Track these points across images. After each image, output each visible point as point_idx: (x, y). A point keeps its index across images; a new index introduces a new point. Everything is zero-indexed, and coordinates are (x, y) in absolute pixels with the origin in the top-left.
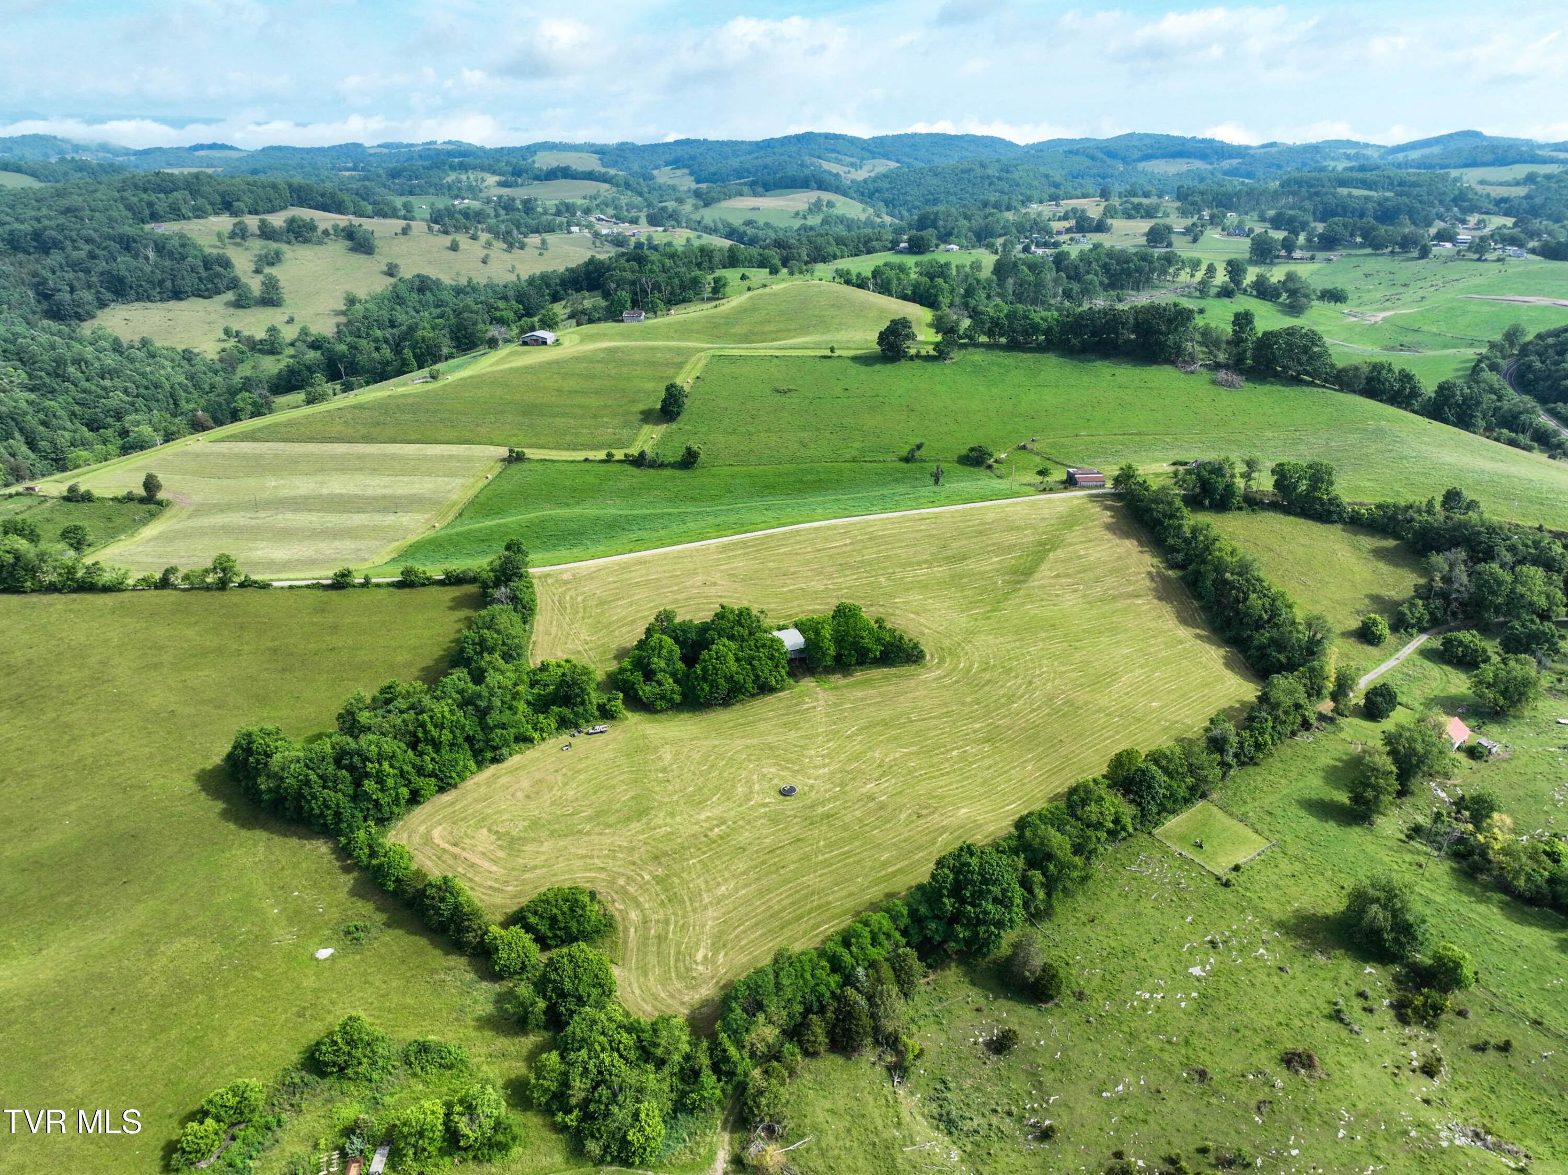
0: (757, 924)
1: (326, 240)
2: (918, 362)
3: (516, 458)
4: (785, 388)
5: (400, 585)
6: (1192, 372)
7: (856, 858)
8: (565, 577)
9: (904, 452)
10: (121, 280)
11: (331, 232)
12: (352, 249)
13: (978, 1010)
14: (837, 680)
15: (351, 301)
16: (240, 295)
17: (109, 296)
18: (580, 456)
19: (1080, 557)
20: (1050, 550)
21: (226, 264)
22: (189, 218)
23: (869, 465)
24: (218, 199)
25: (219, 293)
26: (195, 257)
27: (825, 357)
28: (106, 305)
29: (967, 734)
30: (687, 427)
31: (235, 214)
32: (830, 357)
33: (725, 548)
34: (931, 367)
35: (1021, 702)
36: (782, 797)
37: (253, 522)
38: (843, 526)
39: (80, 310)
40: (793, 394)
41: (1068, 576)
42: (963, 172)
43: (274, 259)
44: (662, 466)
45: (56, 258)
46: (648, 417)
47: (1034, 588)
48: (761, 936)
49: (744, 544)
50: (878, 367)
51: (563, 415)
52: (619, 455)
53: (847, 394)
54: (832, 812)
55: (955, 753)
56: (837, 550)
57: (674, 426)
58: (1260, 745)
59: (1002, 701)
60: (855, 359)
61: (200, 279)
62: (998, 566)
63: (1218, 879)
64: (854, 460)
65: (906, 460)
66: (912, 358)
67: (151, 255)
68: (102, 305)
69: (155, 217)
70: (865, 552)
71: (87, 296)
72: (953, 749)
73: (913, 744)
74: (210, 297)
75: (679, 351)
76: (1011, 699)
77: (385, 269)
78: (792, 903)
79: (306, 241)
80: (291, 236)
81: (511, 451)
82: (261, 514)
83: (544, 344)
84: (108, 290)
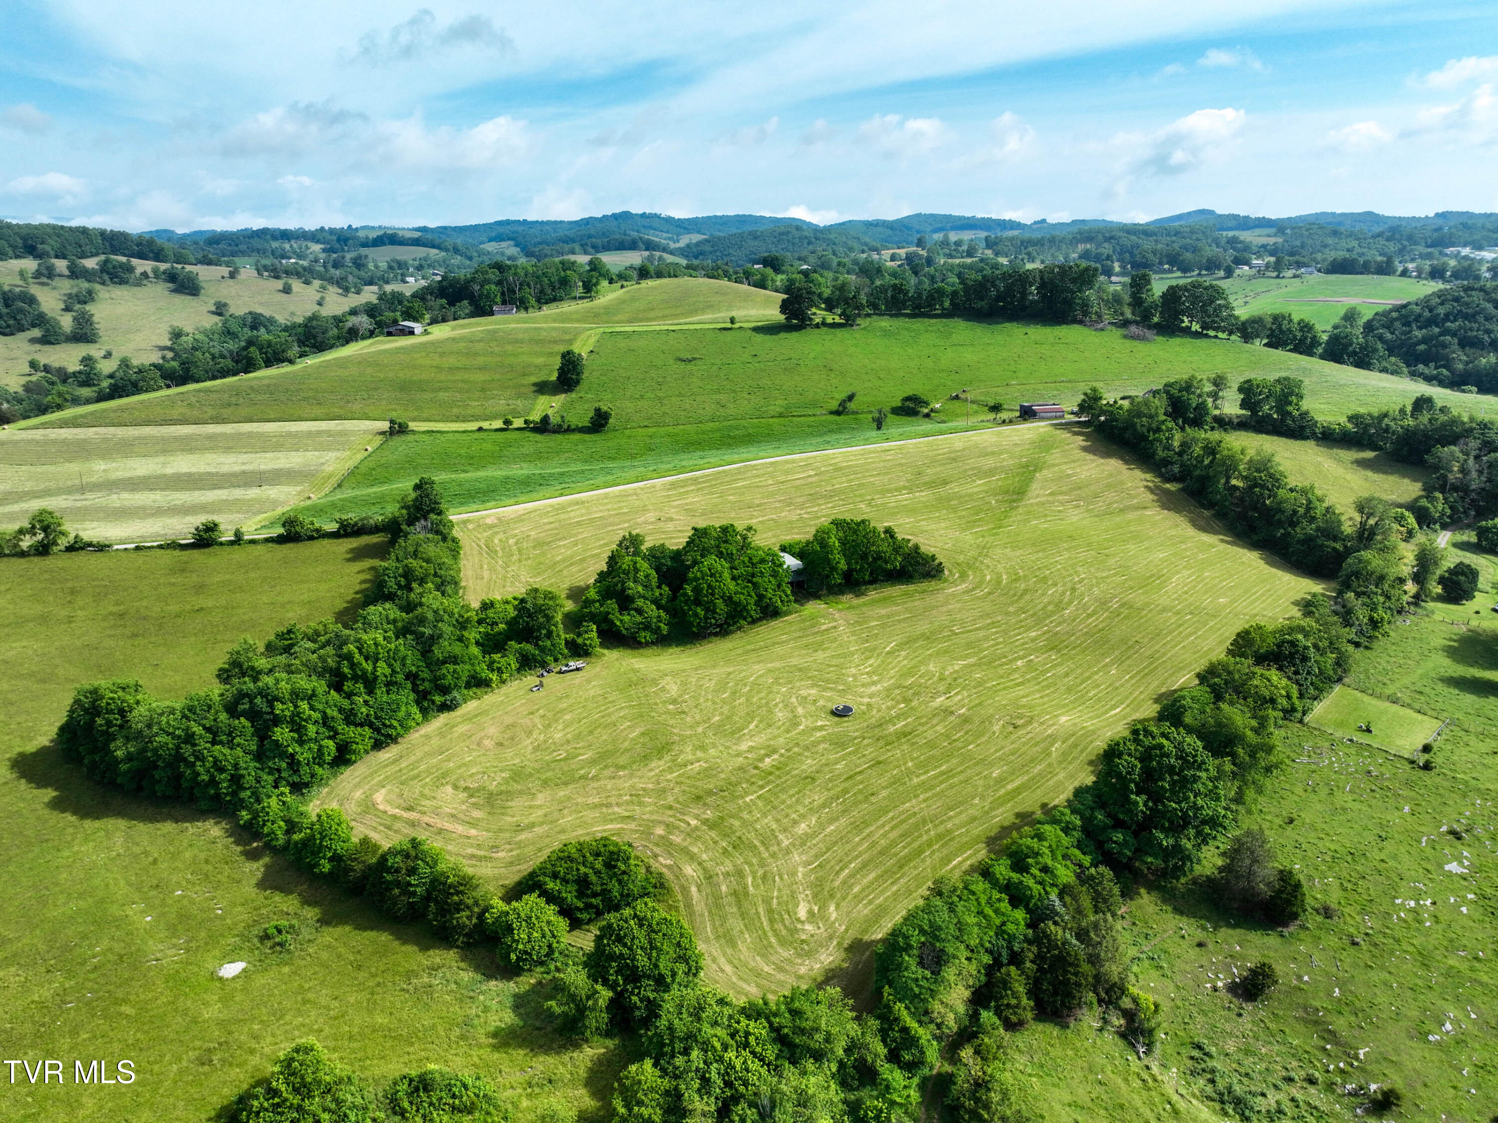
0: (865, 865)
1: (145, 282)
2: (824, 329)
3: (398, 429)
4: (690, 357)
5: (280, 540)
6: (1102, 330)
7: (961, 777)
8: (489, 521)
9: (834, 405)
11: (151, 275)
12: (175, 291)
13: (1200, 945)
14: (848, 599)
15: (177, 335)
16: (48, 330)
18: (474, 426)
19: (1069, 476)
20: (1035, 471)
21: (32, 300)
23: (799, 419)
24: (20, 242)
25: (23, 330)
27: (725, 329)
29: (1026, 643)
30: (589, 396)
31: (38, 256)
32: (730, 329)
33: (673, 485)
34: (839, 332)
35: (1072, 608)
36: (836, 719)
37: (79, 504)
38: (801, 460)
40: (698, 362)
41: (1062, 493)
42: (781, 234)
43: (87, 298)
44: (569, 430)
46: (542, 388)
47: (1032, 505)
48: (876, 879)
49: (695, 480)
50: (783, 335)
51: (446, 389)
52: (518, 423)
53: (755, 359)
54: (908, 729)
55: (1020, 663)
56: (802, 482)
57: (573, 395)
58: (1377, 622)
59: (1050, 608)
60: (756, 329)
62: (985, 488)
63: (1413, 762)
64: (781, 416)
65: (837, 413)
66: (817, 326)
70: (834, 481)
72: (1016, 659)
73: (967, 656)
74: (12, 334)
75: (565, 331)
76: (1059, 606)
77: (213, 309)
78: (903, 836)
79: (123, 282)
80: (106, 277)
81: (392, 422)
82: (88, 495)
83: (412, 333)
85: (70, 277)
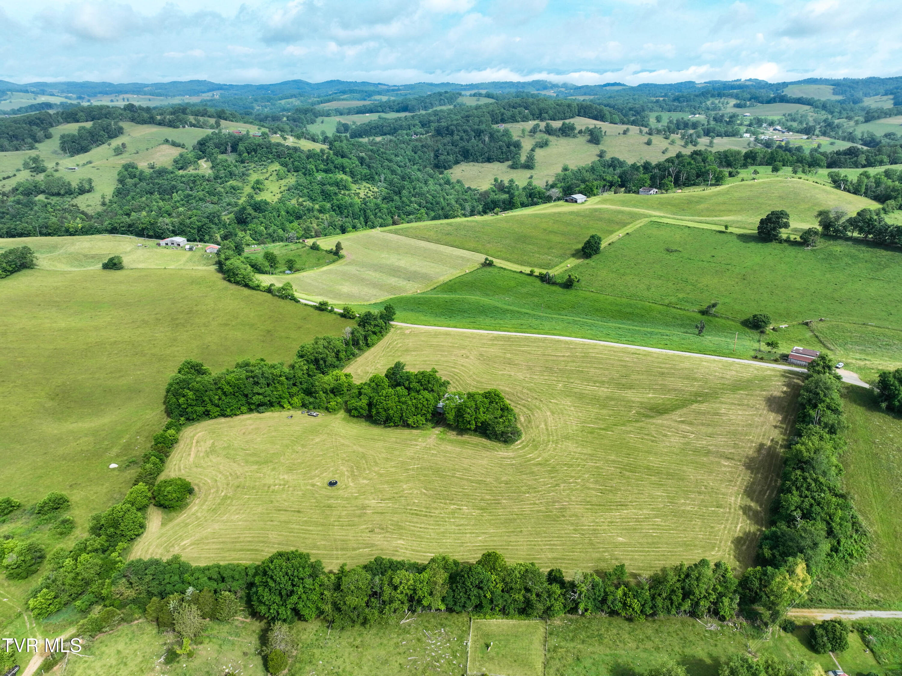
1: (579, 135)
2: (786, 244)
3: (488, 264)
4: (675, 248)
8: (407, 332)
9: (705, 307)
10: (468, 151)
11: (585, 130)
12: (590, 141)
13: (245, 654)
14: (452, 435)
15: (565, 169)
16: (515, 162)
17: (460, 158)
18: (520, 269)
19: (717, 414)
20: (698, 401)
21: (517, 145)
22: (518, 122)
23: (675, 310)
24: (537, 112)
25: (507, 160)
26: (504, 142)
28: (459, 163)
29: (475, 499)
31: (539, 120)
32: (721, 232)
33: (495, 338)
35: (534, 495)
36: (326, 485)
37: (356, 272)
39: (446, 164)
40: (675, 254)
41: (691, 424)
43: (543, 145)
44: (554, 284)
45: (448, 139)
47: (653, 424)
49: (509, 339)
52: (538, 272)
53: (710, 259)
54: (334, 505)
55: (452, 507)
56: (555, 358)
57: (587, 261)
59: (523, 488)
60: (741, 236)
61: (502, 153)
62: (646, 401)
64: (668, 305)
65: (704, 313)
66: (781, 241)
67: (487, 139)
68: (457, 162)
69: (503, 121)
71: (451, 158)
72: (454, 504)
73: (434, 490)
74: (503, 162)
75: (636, 216)
76: (529, 490)
77: (599, 153)
79: (567, 135)
80: (560, 133)
81: (486, 259)
82: (363, 269)
83: (576, 201)
84: (461, 155)
85: (545, 132)
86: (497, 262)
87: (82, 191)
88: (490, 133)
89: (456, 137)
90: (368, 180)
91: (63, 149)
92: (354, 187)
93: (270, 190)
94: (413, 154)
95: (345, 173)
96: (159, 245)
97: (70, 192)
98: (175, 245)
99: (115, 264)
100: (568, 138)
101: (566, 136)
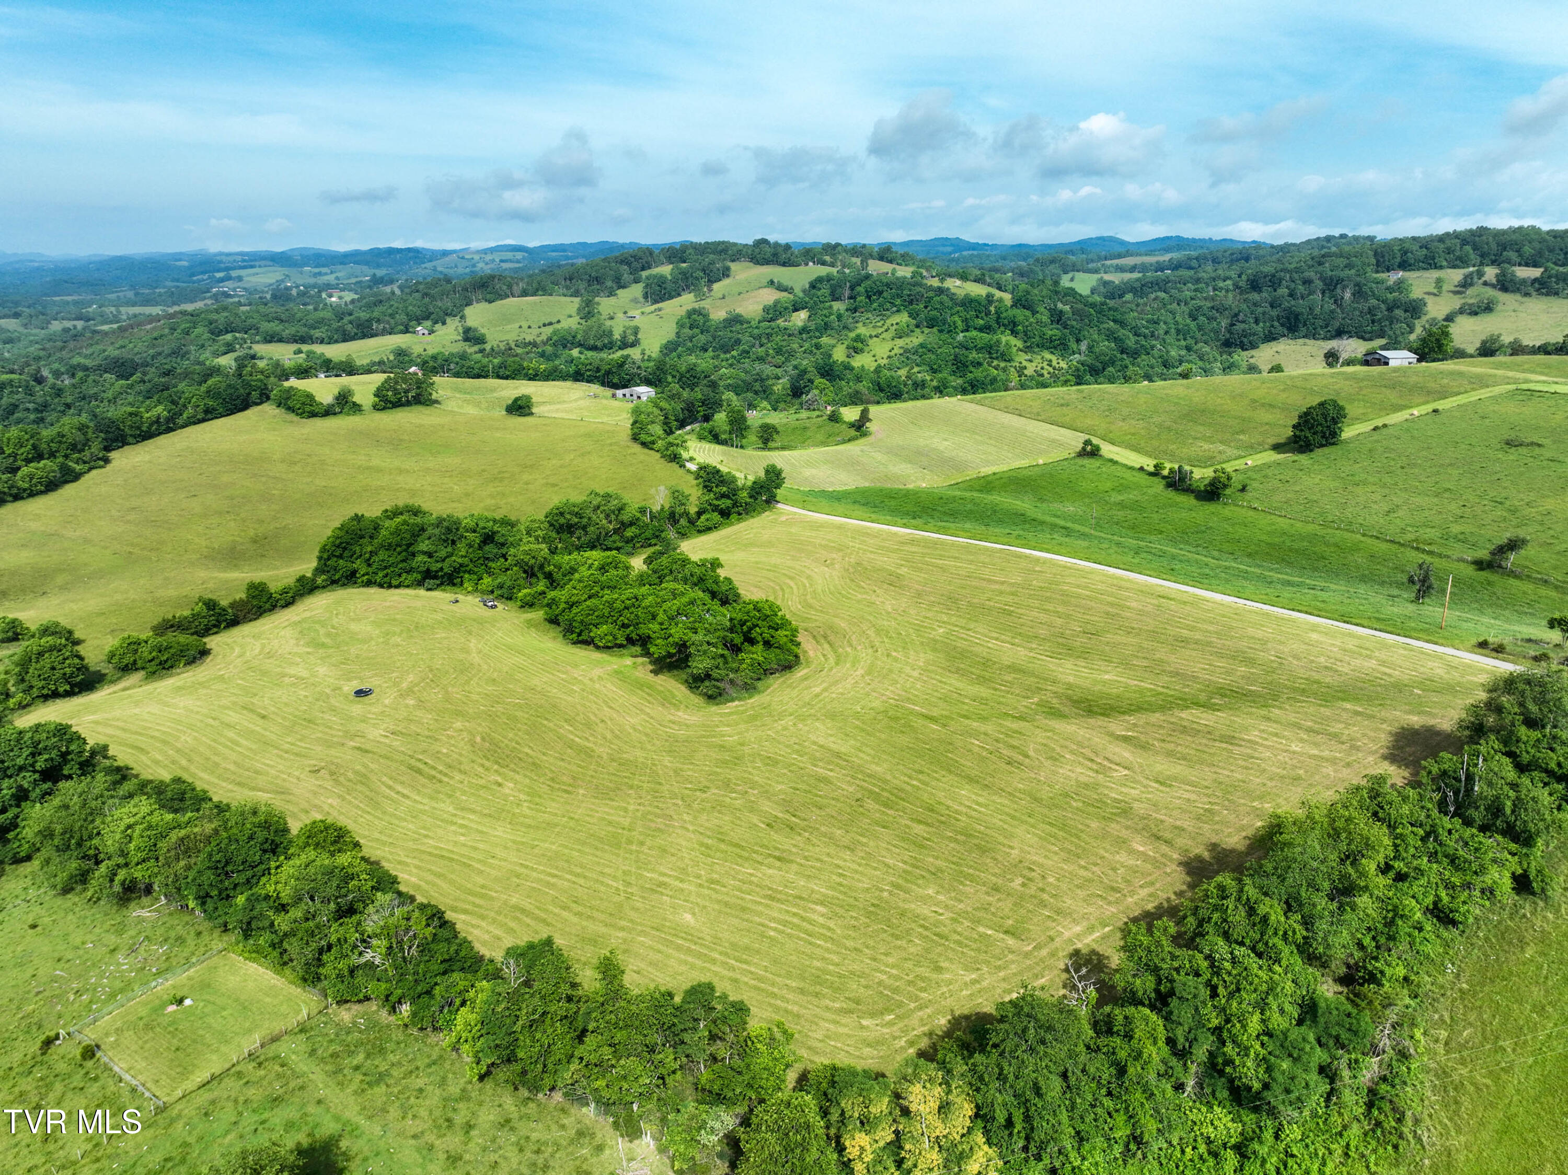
3: (1090, 452)
4: (1533, 439)
9: (1483, 554)
10: (1297, 316)
14: (642, 671)
17: (1280, 329)
22: (1441, 267)
23: (1414, 554)
25: (1382, 336)
26: (1383, 300)
28: (1275, 339)
39: (1245, 340)
40: (1523, 450)
43: (1480, 309)
44: (1188, 490)
49: (933, 544)
55: (491, 777)
56: (983, 584)
57: (1297, 457)
65: (1482, 564)
67: (1348, 295)
68: (1270, 337)
69: (1403, 266)
71: (1258, 327)
79: (1551, 293)
83: (1387, 364)
84: (1282, 325)
85: (1493, 286)
86: (1107, 450)
87: (625, 345)
88: (1357, 285)
89: (1283, 291)
90: (1055, 348)
91: (646, 296)
92: (1022, 358)
93: (872, 353)
94: (1188, 321)
95: (1014, 333)
96: (614, 396)
97: (610, 346)
98: (635, 397)
99: (520, 407)
100: (1551, 299)
101: (1547, 294)
